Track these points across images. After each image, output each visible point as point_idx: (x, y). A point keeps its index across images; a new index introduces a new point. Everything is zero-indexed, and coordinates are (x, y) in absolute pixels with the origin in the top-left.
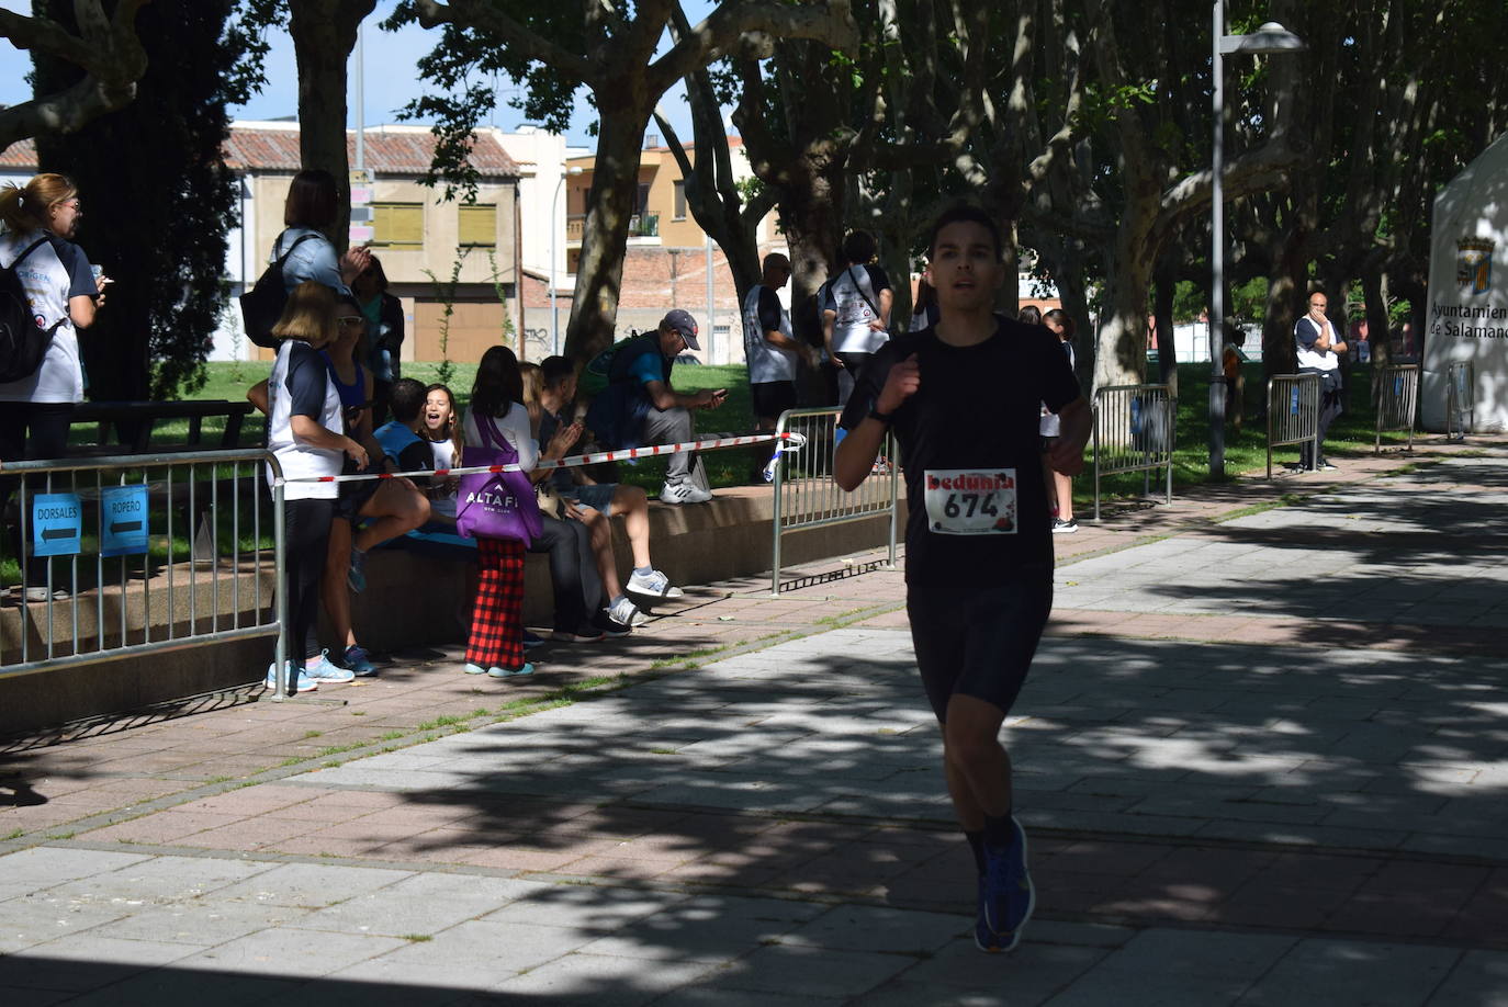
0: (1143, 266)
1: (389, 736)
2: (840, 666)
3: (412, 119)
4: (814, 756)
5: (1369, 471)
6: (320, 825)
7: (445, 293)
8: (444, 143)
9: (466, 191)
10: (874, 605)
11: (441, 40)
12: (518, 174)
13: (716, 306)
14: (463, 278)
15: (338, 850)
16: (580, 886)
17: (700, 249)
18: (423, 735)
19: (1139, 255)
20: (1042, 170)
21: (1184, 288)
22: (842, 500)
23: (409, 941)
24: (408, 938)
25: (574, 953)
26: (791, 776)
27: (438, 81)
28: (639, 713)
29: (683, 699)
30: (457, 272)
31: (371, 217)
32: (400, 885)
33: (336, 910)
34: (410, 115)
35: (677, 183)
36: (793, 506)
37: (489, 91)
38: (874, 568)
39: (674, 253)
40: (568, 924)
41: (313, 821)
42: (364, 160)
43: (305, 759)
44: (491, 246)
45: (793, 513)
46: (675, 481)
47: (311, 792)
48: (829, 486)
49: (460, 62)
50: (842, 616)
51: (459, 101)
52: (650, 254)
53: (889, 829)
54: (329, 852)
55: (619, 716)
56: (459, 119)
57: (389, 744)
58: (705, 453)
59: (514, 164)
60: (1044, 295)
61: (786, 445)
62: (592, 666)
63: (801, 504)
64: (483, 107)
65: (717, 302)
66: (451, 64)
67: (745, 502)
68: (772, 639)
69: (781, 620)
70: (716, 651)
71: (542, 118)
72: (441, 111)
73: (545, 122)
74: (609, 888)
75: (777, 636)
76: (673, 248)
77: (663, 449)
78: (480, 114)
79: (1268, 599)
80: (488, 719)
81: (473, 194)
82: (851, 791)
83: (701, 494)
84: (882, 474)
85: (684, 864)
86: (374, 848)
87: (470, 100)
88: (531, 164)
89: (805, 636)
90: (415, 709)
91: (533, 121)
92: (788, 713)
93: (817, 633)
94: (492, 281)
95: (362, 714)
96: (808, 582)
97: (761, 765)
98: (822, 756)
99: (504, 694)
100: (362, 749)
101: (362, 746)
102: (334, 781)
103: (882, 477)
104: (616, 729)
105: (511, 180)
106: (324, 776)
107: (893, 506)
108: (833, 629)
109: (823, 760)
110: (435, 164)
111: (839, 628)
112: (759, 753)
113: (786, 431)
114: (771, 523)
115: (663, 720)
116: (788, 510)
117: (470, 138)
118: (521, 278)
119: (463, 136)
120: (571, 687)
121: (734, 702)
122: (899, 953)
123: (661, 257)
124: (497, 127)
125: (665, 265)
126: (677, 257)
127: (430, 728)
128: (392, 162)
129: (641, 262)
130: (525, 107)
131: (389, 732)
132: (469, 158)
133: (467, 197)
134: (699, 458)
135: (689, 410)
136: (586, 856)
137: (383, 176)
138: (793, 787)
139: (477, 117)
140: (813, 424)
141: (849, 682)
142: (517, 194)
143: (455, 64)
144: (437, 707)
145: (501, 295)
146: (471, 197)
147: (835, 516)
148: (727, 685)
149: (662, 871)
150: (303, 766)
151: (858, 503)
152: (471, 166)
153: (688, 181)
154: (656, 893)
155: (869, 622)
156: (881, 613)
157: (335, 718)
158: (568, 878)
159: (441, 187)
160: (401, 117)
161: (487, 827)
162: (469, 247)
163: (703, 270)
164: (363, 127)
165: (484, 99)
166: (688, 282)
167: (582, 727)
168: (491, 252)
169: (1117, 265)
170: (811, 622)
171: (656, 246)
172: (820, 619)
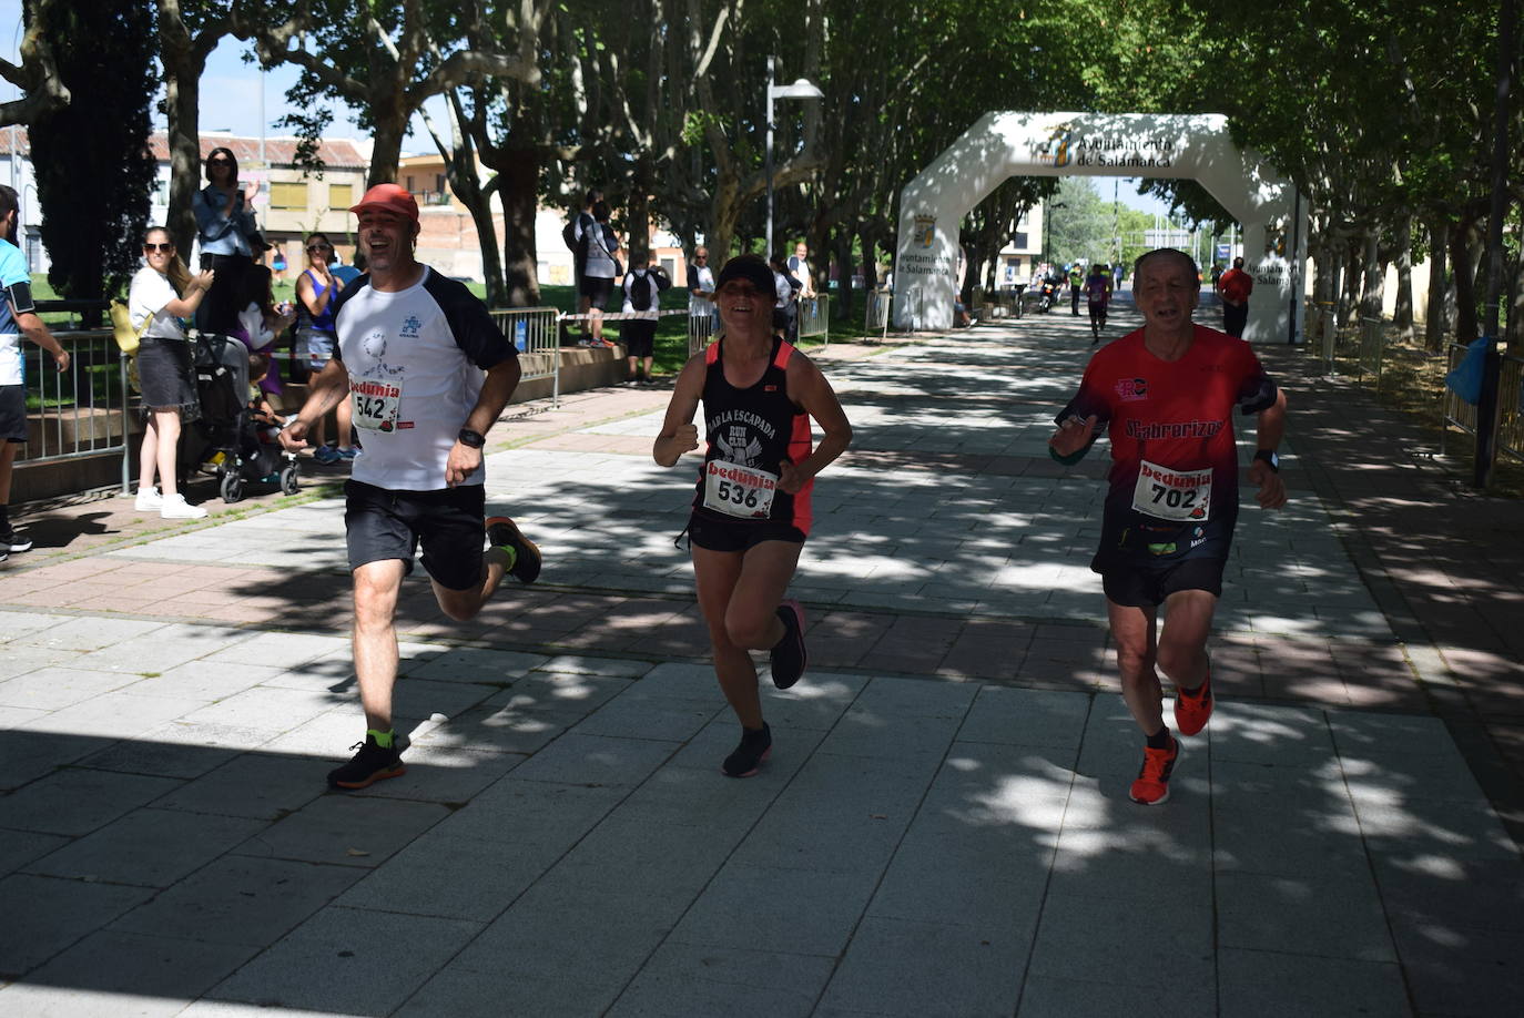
0: (726, 225)
3: (282, 128)
8: (302, 142)
9: (316, 173)
11: (299, 79)
12: (365, 167)
19: (724, 220)
27: (298, 104)
30: (317, 223)
31: (268, 189)
34: (281, 125)
37: (329, 111)
39: (460, 216)
49: (311, 93)
51: (311, 117)
52: (446, 216)
56: (312, 128)
59: (364, 161)
64: (326, 121)
66: (305, 94)
72: (300, 123)
78: (324, 126)
81: (321, 176)
87: (318, 118)
94: (345, 231)
105: (361, 170)
110: (297, 156)
117: (318, 140)
119: (313, 139)
123: (453, 219)
126: (463, 218)
128: (289, 158)
132: (319, 153)
133: (317, 178)
137: (273, 166)
143: (308, 94)
146: (320, 178)
152: (319, 160)
153: (449, 168)
159: (300, 173)
160: (275, 126)
162: (334, 210)
165: (326, 116)
169: (711, 226)
171: (451, 212)
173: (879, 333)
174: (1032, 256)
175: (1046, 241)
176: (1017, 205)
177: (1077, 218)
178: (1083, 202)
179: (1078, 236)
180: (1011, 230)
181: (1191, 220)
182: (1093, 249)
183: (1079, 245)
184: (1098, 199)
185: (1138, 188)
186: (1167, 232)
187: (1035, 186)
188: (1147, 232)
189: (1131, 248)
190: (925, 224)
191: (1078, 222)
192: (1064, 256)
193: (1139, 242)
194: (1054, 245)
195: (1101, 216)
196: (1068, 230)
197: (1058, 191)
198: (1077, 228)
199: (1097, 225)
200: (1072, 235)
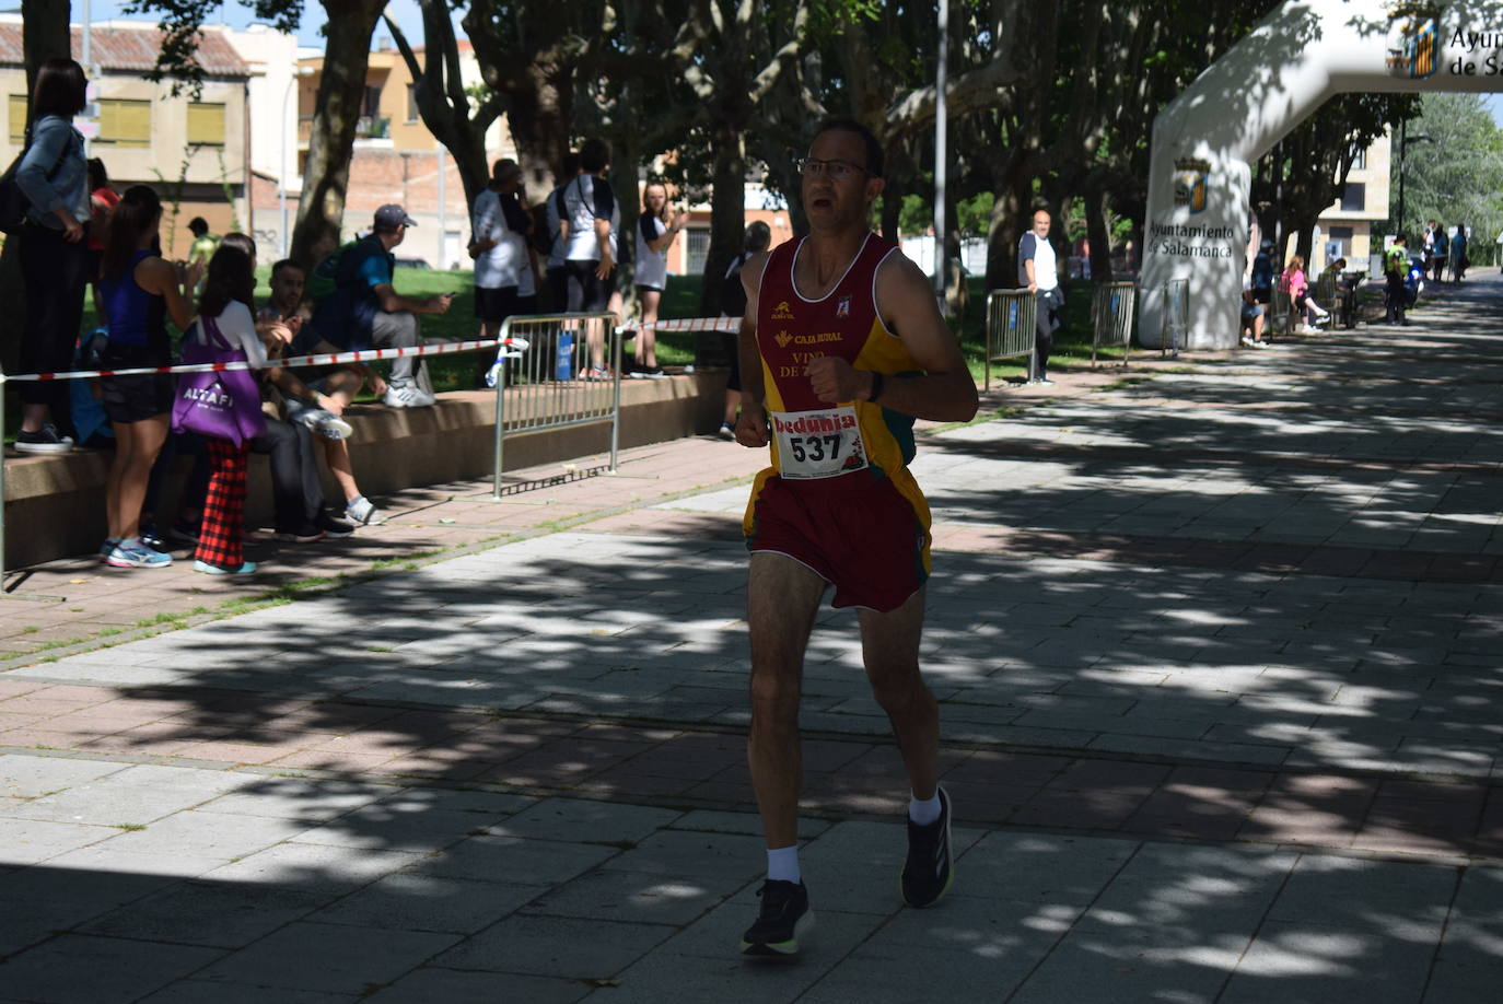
1: (107, 632)
2: (558, 569)
3: (139, 14)
4: (530, 657)
5: (1084, 386)
6: (37, 718)
7: (172, 192)
8: (171, 38)
9: (192, 88)
10: (594, 509)
12: (247, 74)
13: (448, 210)
14: (191, 177)
15: (54, 743)
16: (294, 779)
18: (140, 632)
20: (769, 83)
21: (913, 202)
22: (564, 406)
23: (123, 830)
24: (122, 827)
25: (285, 842)
26: (504, 675)
28: (357, 613)
29: (401, 600)
30: (184, 171)
31: (97, 113)
32: (116, 776)
33: (50, 800)
34: (136, 9)
35: (409, 86)
36: (515, 412)
38: (596, 474)
39: (405, 156)
40: (281, 815)
41: (29, 714)
42: (91, 56)
43: (22, 654)
44: (219, 146)
45: (515, 418)
46: (398, 385)
47: (27, 687)
48: (551, 392)
50: (561, 520)
52: (382, 157)
53: (599, 727)
54: (44, 744)
55: (338, 616)
56: (188, 15)
57: (106, 641)
58: (429, 358)
59: (245, 64)
60: (775, 209)
61: (509, 350)
62: (312, 566)
63: (523, 408)
64: (211, 3)
65: (448, 207)
67: (468, 406)
68: (493, 541)
69: (502, 523)
70: (436, 553)
71: (272, 17)
72: (168, 7)
73: (275, 22)
74: (323, 781)
75: (496, 539)
76: (406, 151)
77: (387, 353)
78: (208, 12)
79: (979, 509)
80: (207, 617)
81: (198, 91)
82: (563, 690)
83: (426, 398)
84: (605, 380)
85: (397, 758)
86: (91, 742)
88: (262, 63)
89: (524, 540)
90: (133, 606)
91: (264, 20)
92: (505, 614)
93: (538, 536)
94: (220, 181)
95: (80, 611)
96: (530, 486)
97: (476, 664)
98: (537, 656)
99: (223, 592)
100: (79, 644)
101: (80, 641)
102: (52, 675)
103: (605, 385)
104: (334, 628)
105: (241, 78)
106: (41, 671)
107: (615, 413)
108: (553, 532)
109: (538, 660)
110: (162, 60)
111: (559, 531)
112: (474, 652)
113: (510, 337)
114: (493, 428)
115: (380, 619)
116: (511, 415)
117: (196, 35)
118: (251, 180)
119: (189, 32)
120: (292, 587)
121: (452, 603)
122: (600, 843)
123: (393, 161)
124: (227, 25)
125: (396, 168)
126: (409, 160)
127: (148, 625)
128: (119, 58)
129: (371, 166)
130: (255, 6)
131: (107, 629)
132: (197, 54)
133: (192, 94)
134: (423, 363)
135: (415, 315)
136: (301, 750)
137: (111, 72)
138: (506, 685)
139: (205, 14)
140: (536, 331)
141: (565, 584)
142: (247, 93)
144: (155, 605)
145: (229, 195)
146: (196, 94)
147: (557, 420)
148: (446, 586)
149: (375, 765)
150: (20, 661)
151: (580, 410)
152: (197, 63)
153: (418, 85)
154: (369, 786)
155: (589, 526)
157: (52, 613)
158: (283, 771)
159: (168, 84)
160: (128, 11)
161: (204, 722)
162: (197, 145)
163: (435, 173)
164: (90, 21)
166: (420, 186)
167: (300, 626)
168: (220, 151)
170: (530, 526)
171: (388, 149)
172: (539, 523)
174: (1371, 222)
175: (1396, 197)
176: (1348, 137)
177: (1449, 157)
178: (1464, 130)
179: (1451, 186)
180: (1337, 180)
182: (1479, 210)
183: (1454, 202)
184: (1490, 125)
187: (1377, 106)
190: (1192, 174)
191: (1453, 165)
194: (1410, 203)
195: (1494, 154)
196: (1434, 177)
197: (1418, 113)
198: (1451, 174)
199: (1487, 170)
200: (1442, 186)
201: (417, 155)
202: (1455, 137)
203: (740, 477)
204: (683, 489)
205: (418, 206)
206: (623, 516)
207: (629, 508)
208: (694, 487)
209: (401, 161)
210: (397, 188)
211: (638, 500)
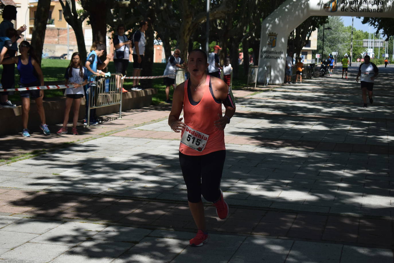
10: (116, 129)
12: (16, 6)
13: (70, 44)
17: (65, 28)
19: (186, 35)
39: (58, 29)
50: (106, 133)
52: (52, 29)
60: (158, 44)
65: (70, 43)
75: (88, 138)
88: (20, 4)
89: (96, 139)
93: (100, 138)
107: (121, 102)
108: (104, 136)
111: (106, 136)
123: (55, 30)
125: (56, 32)
126: (59, 31)
129: (49, 32)
155: (114, 134)
156: (118, 132)
163: (66, 34)
166: (62, 37)
170: (98, 134)
171: (54, 27)
172: (100, 133)
173: (253, 85)
175: (319, 44)
177: (333, 34)
178: (336, 27)
179: (333, 42)
180: (307, 39)
181: (386, 35)
182: (340, 47)
183: (333, 46)
184: (343, 26)
185: (362, 21)
186: (373, 40)
187: (317, 20)
188: (364, 40)
189: (357, 47)
190: (272, 37)
191: (334, 36)
192: (327, 51)
193: (360, 45)
194: (322, 45)
195: (343, 33)
196: (329, 39)
197: (328, 22)
198: (333, 38)
199: (342, 37)
200: (330, 41)
201: (61, 29)
202: (334, 29)
203: (155, 120)
204: (140, 123)
205: (62, 43)
206: (124, 131)
207: (126, 129)
208: (143, 123)
209: (57, 31)
210: (56, 38)
211: (128, 127)
